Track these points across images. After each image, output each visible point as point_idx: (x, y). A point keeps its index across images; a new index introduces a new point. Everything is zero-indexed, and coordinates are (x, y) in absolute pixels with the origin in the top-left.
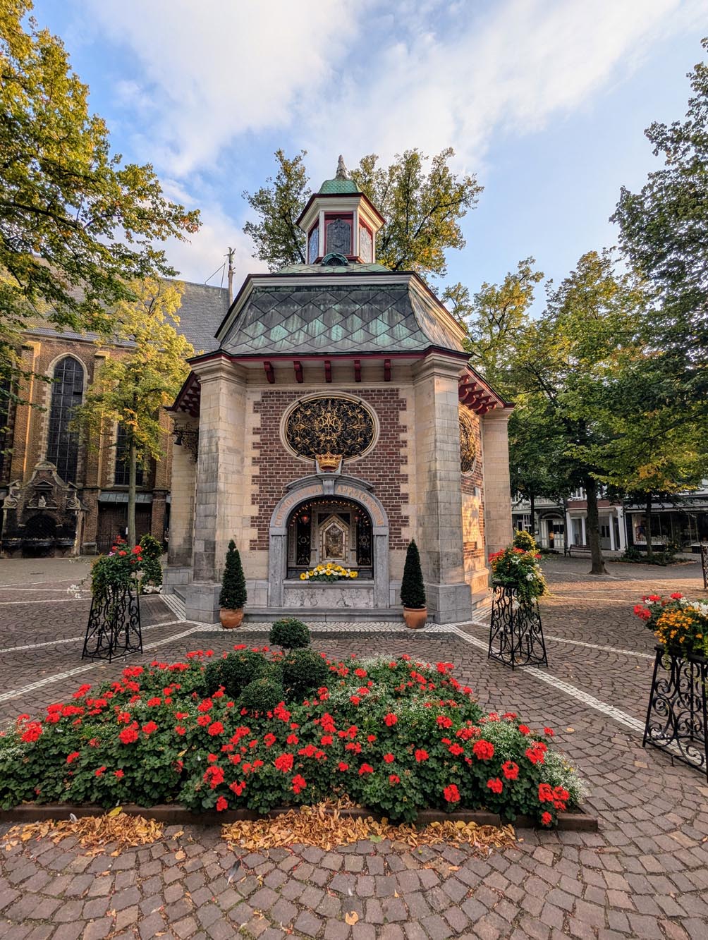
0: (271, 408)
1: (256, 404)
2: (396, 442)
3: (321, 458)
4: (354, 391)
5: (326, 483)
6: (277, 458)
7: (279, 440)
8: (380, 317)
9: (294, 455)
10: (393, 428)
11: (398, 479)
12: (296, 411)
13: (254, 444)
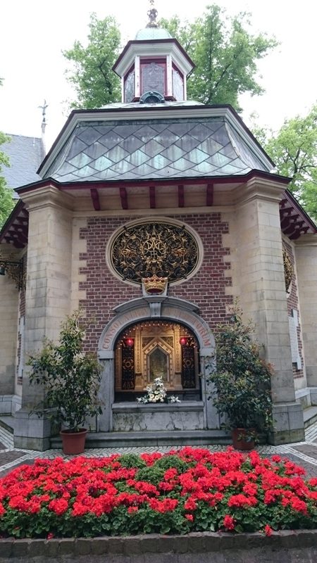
0: (97, 234)
1: (82, 230)
2: (220, 264)
3: (147, 281)
4: (177, 217)
5: (153, 306)
6: (103, 283)
7: (105, 264)
8: (200, 147)
9: (120, 279)
10: (217, 251)
11: (223, 301)
12: (121, 236)
13: (80, 269)
